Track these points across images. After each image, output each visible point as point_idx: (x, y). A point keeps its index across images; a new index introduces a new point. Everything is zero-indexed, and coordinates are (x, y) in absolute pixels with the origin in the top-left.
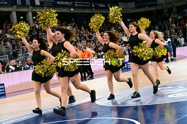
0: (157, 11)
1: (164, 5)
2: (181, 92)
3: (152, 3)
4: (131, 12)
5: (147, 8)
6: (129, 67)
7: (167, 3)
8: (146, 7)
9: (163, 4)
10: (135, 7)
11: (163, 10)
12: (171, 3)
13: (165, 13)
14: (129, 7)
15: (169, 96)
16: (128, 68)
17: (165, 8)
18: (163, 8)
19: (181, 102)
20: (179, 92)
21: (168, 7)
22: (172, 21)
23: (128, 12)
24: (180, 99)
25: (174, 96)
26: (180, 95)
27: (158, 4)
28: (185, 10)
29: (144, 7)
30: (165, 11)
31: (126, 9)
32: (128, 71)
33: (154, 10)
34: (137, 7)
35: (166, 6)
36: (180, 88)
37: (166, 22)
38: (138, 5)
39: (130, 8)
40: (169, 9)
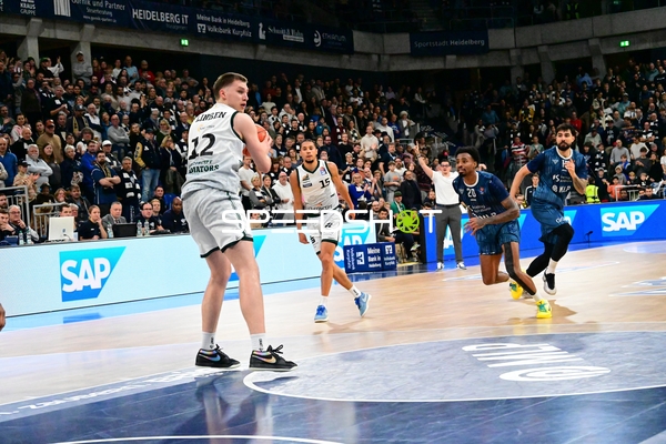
0: (485, 71)
1: (513, 53)
2: (548, 365)
3: (471, 42)
4: (393, 68)
5: (451, 58)
6: (371, 263)
7: (522, 48)
8: (449, 57)
9: (508, 50)
10: (409, 51)
11: (506, 71)
12: (536, 47)
13: (513, 81)
14: (389, 50)
15: (505, 376)
16: (370, 266)
17: (514, 64)
18: (507, 64)
19: (545, 398)
20: (541, 365)
21: (525, 62)
22: (537, 113)
23: (384, 68)
24: (542, 389)
25: (521, 375)
26: (543, 374)
27: (491, 46)
28: (583, 76)
29: (440, 53)
30: (517, 73)
31: (379, 55)
32: (367, 278)
33: (475, 69)
34: (415, 54)
35: (519, 58)
36: (545, 349)
37: (517, 114)
38: (419, 45)
39: (391, 55)
40: (527, 68)
